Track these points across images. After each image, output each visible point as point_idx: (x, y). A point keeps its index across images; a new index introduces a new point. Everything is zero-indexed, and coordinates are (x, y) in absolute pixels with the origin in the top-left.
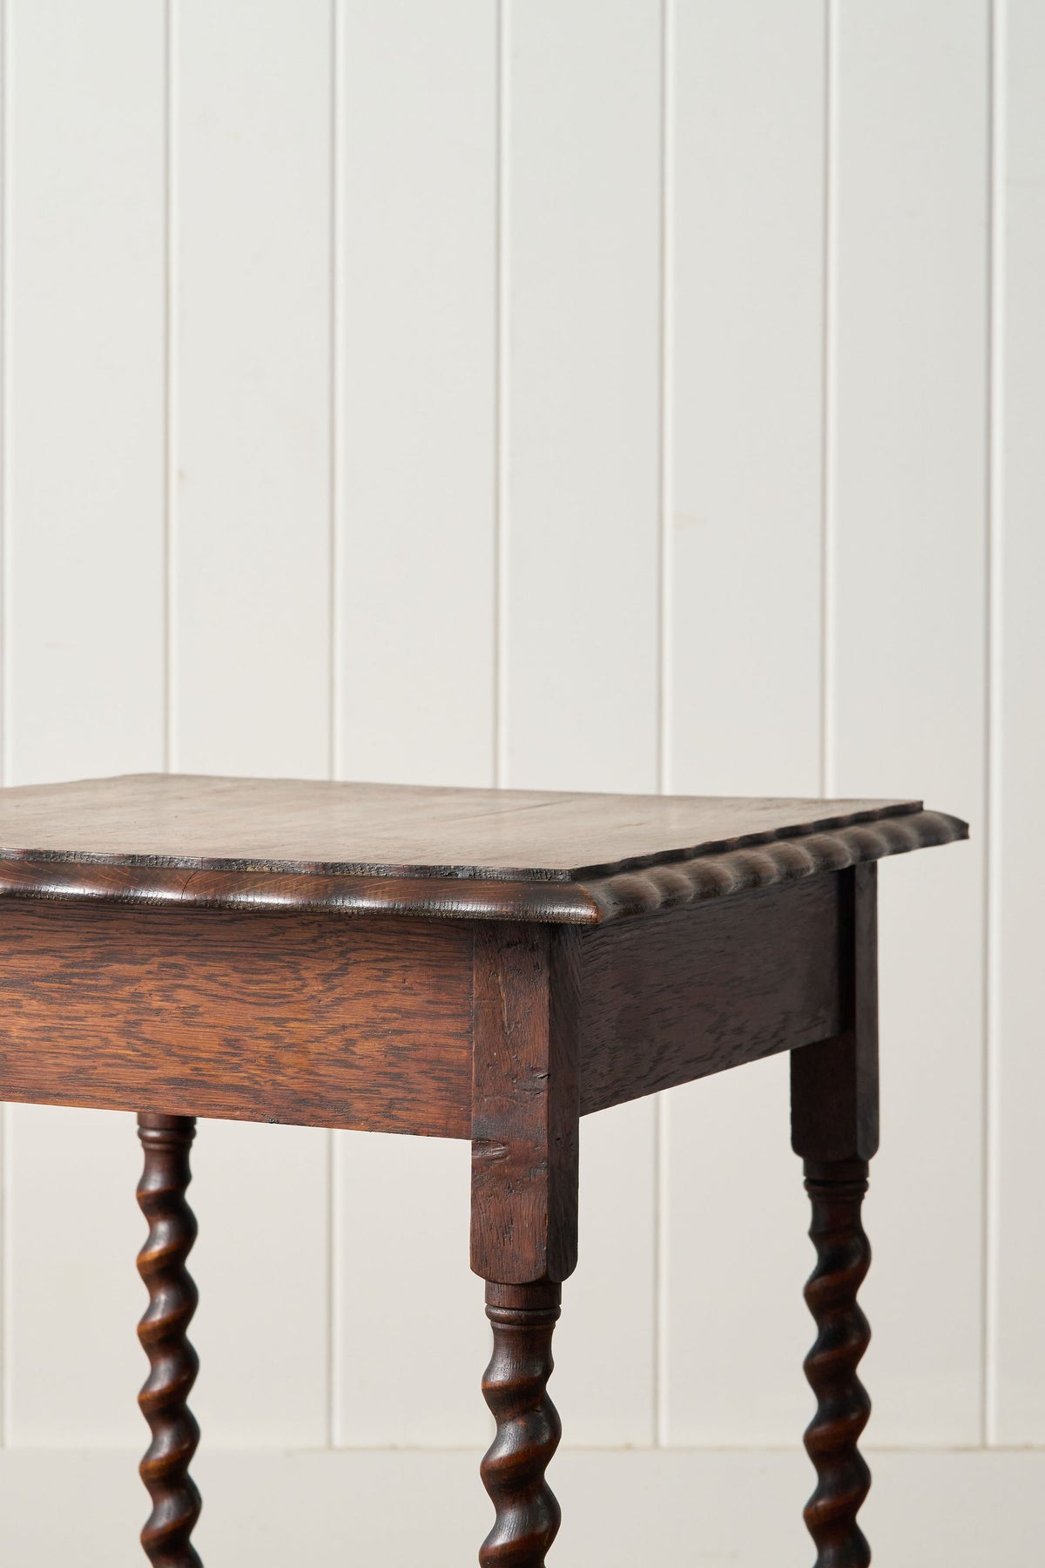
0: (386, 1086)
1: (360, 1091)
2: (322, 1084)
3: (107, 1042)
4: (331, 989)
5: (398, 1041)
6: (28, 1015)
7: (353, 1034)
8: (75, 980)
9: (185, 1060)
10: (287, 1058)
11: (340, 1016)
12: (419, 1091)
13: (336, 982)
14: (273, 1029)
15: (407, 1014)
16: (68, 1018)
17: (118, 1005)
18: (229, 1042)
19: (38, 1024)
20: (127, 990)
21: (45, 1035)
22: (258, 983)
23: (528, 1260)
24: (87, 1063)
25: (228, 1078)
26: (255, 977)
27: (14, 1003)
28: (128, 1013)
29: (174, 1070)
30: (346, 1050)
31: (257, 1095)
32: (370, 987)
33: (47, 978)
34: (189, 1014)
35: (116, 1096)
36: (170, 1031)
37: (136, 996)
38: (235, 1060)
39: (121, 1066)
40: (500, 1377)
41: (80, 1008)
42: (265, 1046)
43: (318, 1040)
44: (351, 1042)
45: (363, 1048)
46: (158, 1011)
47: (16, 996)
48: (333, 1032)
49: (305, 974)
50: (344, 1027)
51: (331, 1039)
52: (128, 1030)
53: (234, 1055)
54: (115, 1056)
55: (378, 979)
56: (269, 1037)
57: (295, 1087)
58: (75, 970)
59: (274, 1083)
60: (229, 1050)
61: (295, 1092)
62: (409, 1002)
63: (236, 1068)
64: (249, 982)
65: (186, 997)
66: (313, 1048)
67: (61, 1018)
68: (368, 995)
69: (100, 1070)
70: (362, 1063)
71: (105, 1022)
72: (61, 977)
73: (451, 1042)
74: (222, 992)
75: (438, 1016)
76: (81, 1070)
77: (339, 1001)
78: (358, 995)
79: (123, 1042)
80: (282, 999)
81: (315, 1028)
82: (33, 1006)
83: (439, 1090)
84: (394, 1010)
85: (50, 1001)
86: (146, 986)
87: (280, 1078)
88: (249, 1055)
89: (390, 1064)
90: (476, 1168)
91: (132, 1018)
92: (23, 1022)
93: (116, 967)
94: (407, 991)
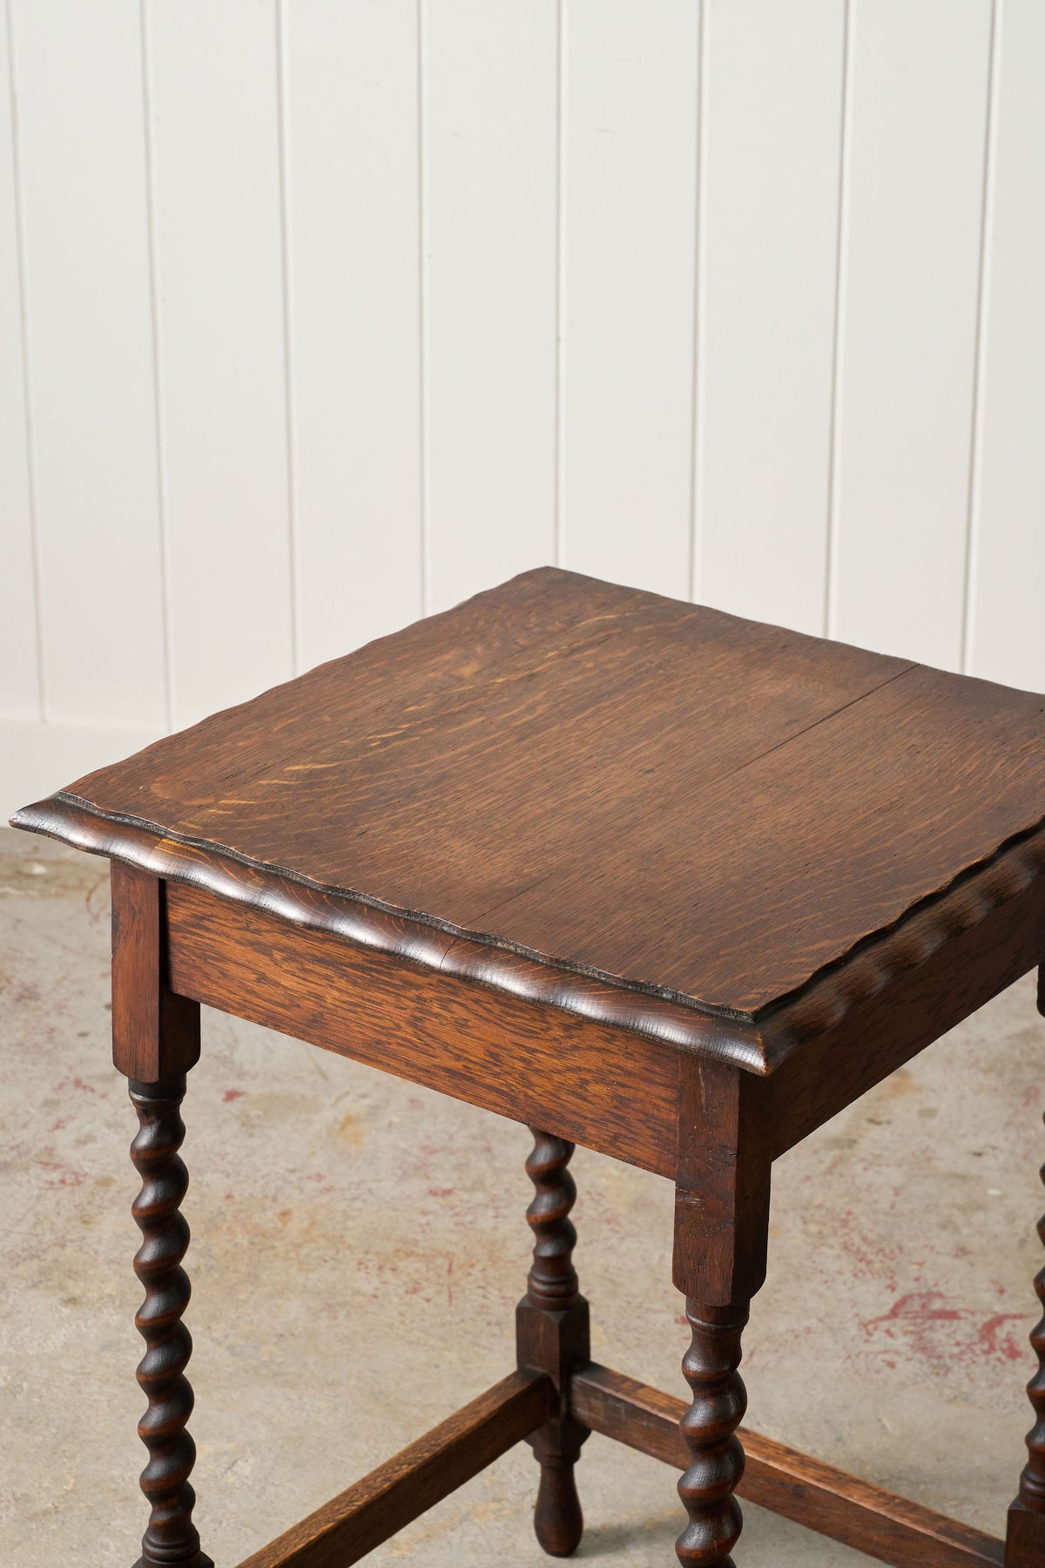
0: (612, 1122)
1: (592, 1120)
2: (562, 1106)
3: (399, 1027)
4: (571, 1037)
5: (621, 1091)
6: (339, 990)
7: (588, 1077)
8: (374, 974)
9: (458, 1058)
10: (535, 1079)
11: (577, 1060)
12: (637, 1134)
13: (574, 1033)
14: (526, 1055)
15: (629, 1074)
16: (369, 1001)
17: (407, 1002)
18: (491, 1055)
19: (345, 998)
20: (413, 993)
21: (352, 1008)
22: (513, 1016)
23: (719, 1290)
24: (384, 1039)
25: (489, 1080)
26: (511, 1012)
27: (327, 977)
28: (414, 1009)
29: (452, 1064)
30: (581, 1087)
31: (513, 1101)
32: (600, 1044)
33: (352, 966)
34: (461, 1025)
35: (403, 1067)
36: (448, 1034)
37: (419, 999)
38: (496, 1069)
39: (409, 1047)
40: (695, 1366)
41: (379, 996)
42: (519, 1065)
43: (559, 1072)
44: (587, 1082)
45: (594, 1088)
46: (437, 1015)
47: (329, 973)
48: (569, 1069)
49: (549, 1019)
50: (580, 1069)
51: (569, 1074)
52: (415, 1023)
53: (496, 1065)
54: (404, 1039)
55: (606, 1040)
56: (523, 1060)
57: (543, 1103)
58: (374, 966)
59: (526, 1095)
60: (491, 1060)
61: (541, 1106)
62: (629, 1065)
63: (496, 1075)
64: (507, 1014)
65: (461, 1013)
66: (556, 1077)
67: (363, 999)
68: (598, 1050)
69: (394, 1047)
70: (595, 1100)
71: (397, 1011)
72: (363, 969)
73: (663, 1104)
74: (486, 1015)
75: (653, 1082)
76: (379, 1042)
77: (576, 1048)
78: (591, 1048)
79: (411, 1030)
80: (531, 1034)
81: (558, 1064)
82: (343, 984)
83: (653, 1137)
84: (618, 1067)
85: (355, 983)
86: (428, 994)
87: (530, 1092)
88: (506, 1068)
89: (616, 1107)
90: (680, 1209)
91: (418, 1014)
92: (336, 994)
93: (404, 972)
94: (628, 1055)
